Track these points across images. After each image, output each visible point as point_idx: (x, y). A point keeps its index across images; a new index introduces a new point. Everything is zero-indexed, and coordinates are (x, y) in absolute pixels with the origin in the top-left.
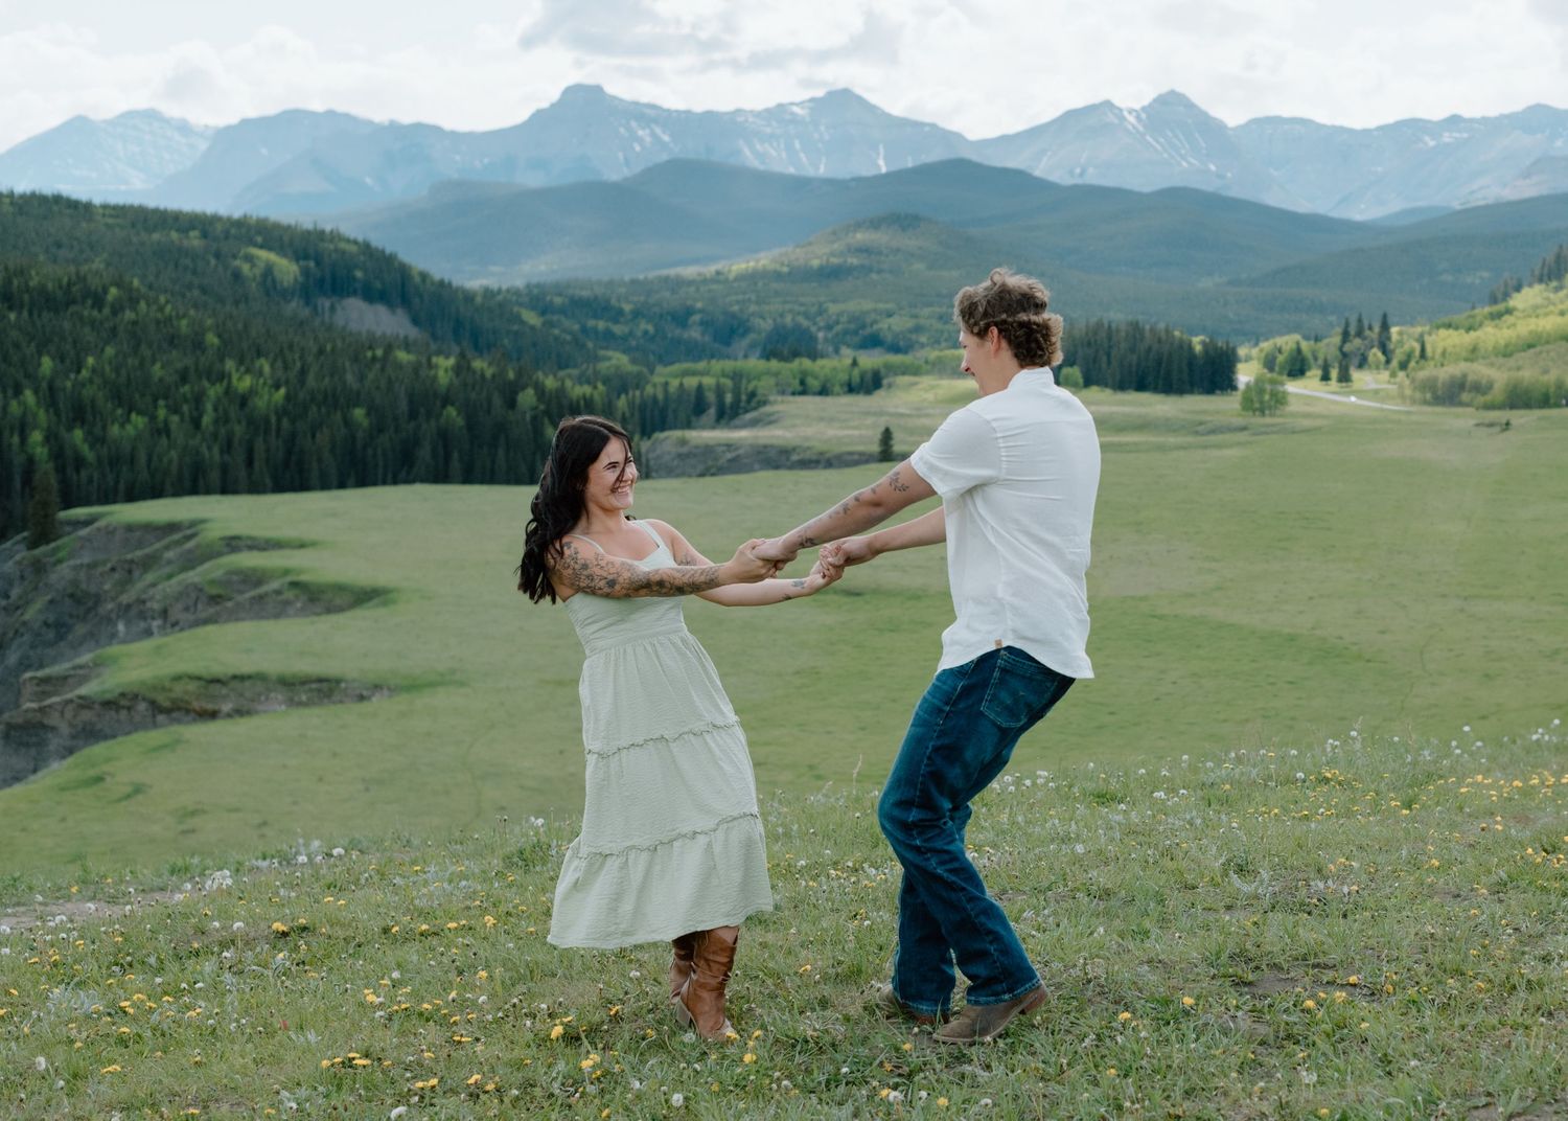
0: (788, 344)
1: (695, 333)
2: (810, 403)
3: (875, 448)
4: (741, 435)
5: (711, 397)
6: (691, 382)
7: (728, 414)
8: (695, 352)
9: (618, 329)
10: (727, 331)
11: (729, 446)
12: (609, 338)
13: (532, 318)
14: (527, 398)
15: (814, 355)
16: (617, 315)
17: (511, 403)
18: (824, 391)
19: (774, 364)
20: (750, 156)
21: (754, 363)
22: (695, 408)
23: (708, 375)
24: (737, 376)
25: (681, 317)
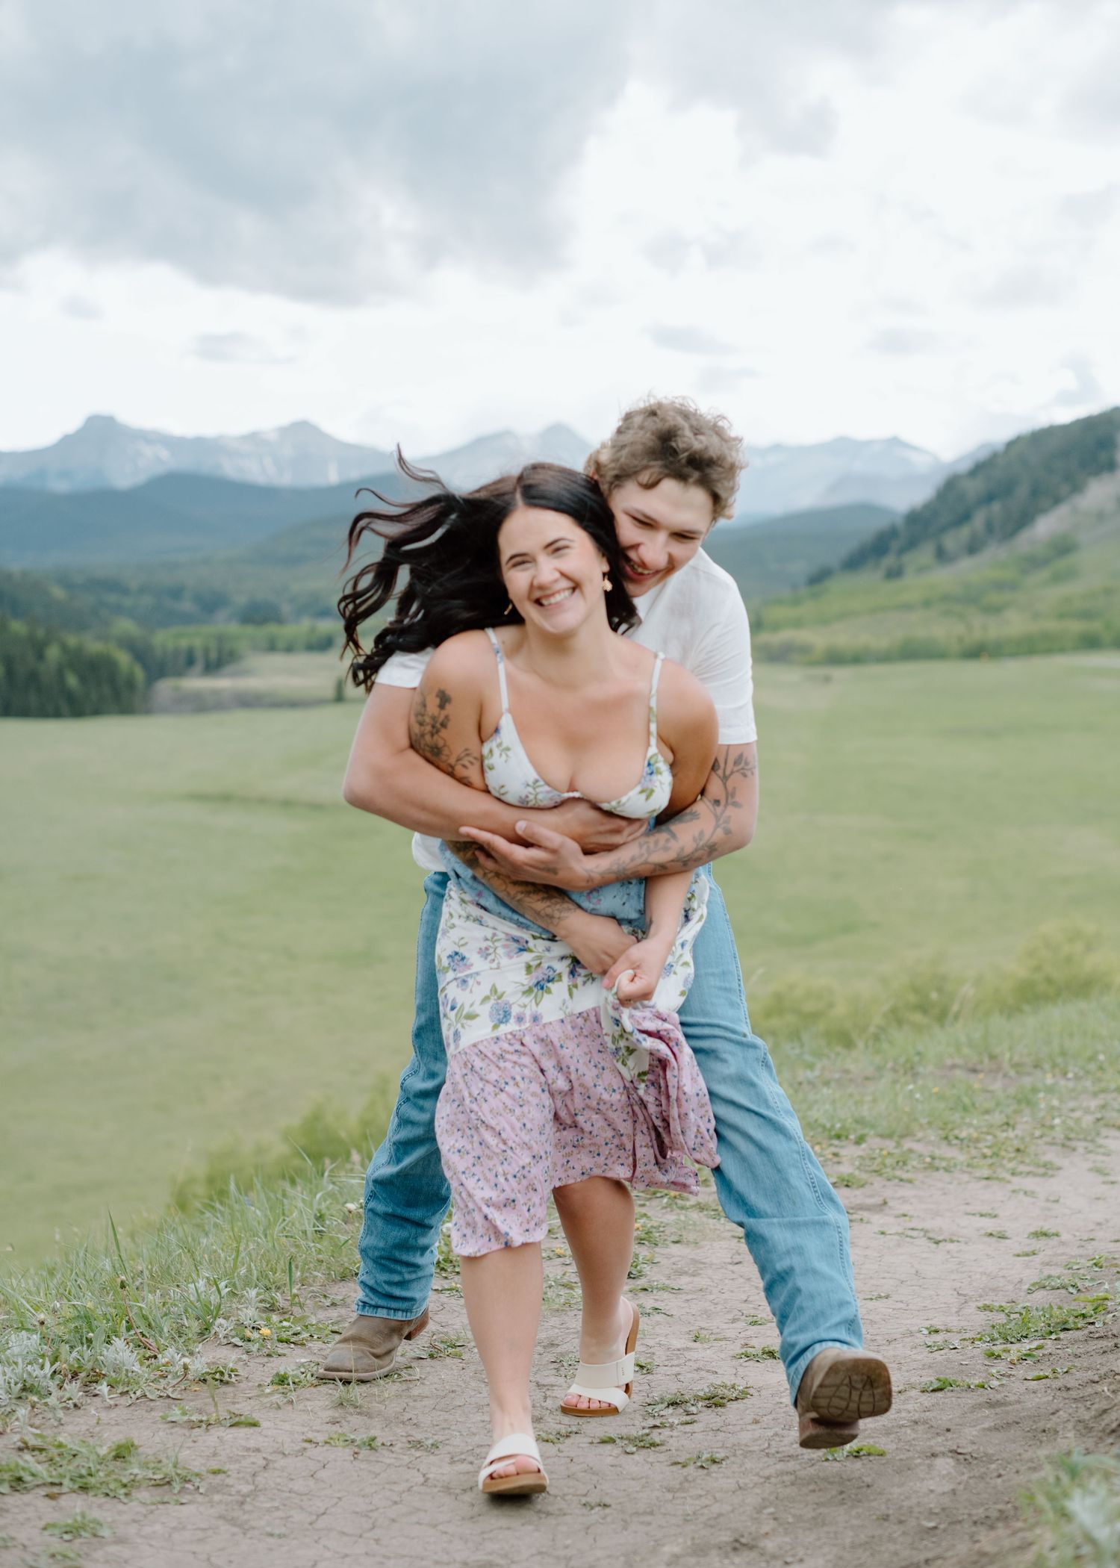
0: (258, 614)
1: (187, 606)
2: (278, 660)
3: (330, 692)
4: (223, 683)
5: (199, 655)
6: (184, 643)
7: (214, 666)
8: (187, 619)
9: (128, 602)
10: (211, 604)
11: (215, 692)
12: (118, 610)
13: (58, 593)
14: (53, 653)
15: (279, 620)
16: (125, 591)
17: (40, 656)
18: (289, 649)
19: (250, 630)
20: (230, 469)
21: (234, 628)
22: (188, 662)
23: (196, 637)
24: (221, 639)
25: (176, 593)
